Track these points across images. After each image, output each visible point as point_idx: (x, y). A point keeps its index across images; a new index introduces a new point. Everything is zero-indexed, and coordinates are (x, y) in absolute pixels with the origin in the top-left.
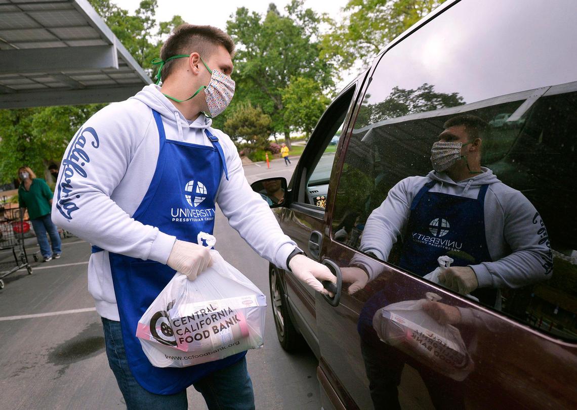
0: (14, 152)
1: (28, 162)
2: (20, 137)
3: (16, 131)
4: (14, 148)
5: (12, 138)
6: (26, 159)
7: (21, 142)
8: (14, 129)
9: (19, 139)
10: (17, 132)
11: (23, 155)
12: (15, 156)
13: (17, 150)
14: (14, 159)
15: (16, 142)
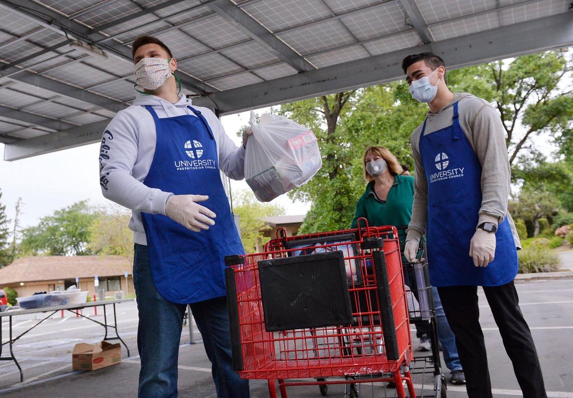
0: (329, 212)
1: (345, 225)
2: (337, 192)
3: (332, 185)
4: (329, 207)
5: (327, 195)
6: (343, 220)
7: (338, 198)
8: (330, 183)
9: (336, 195)
10: (334, 186)
11: (340, 215)
12: (331, 216)
13: (333, 209)
14: (328, 219)
15: (333, 199)
